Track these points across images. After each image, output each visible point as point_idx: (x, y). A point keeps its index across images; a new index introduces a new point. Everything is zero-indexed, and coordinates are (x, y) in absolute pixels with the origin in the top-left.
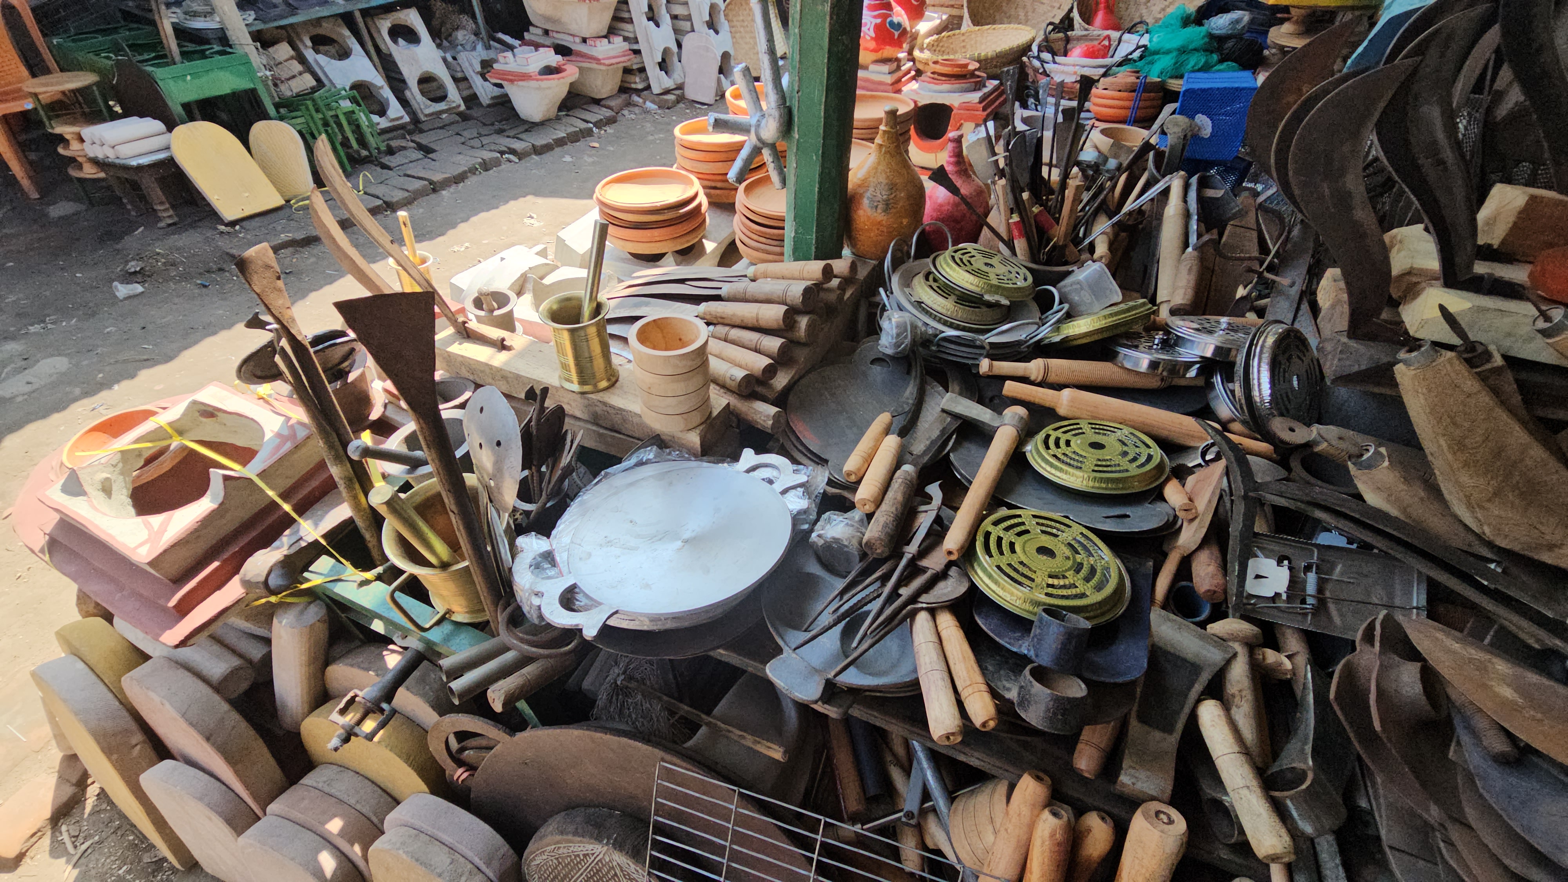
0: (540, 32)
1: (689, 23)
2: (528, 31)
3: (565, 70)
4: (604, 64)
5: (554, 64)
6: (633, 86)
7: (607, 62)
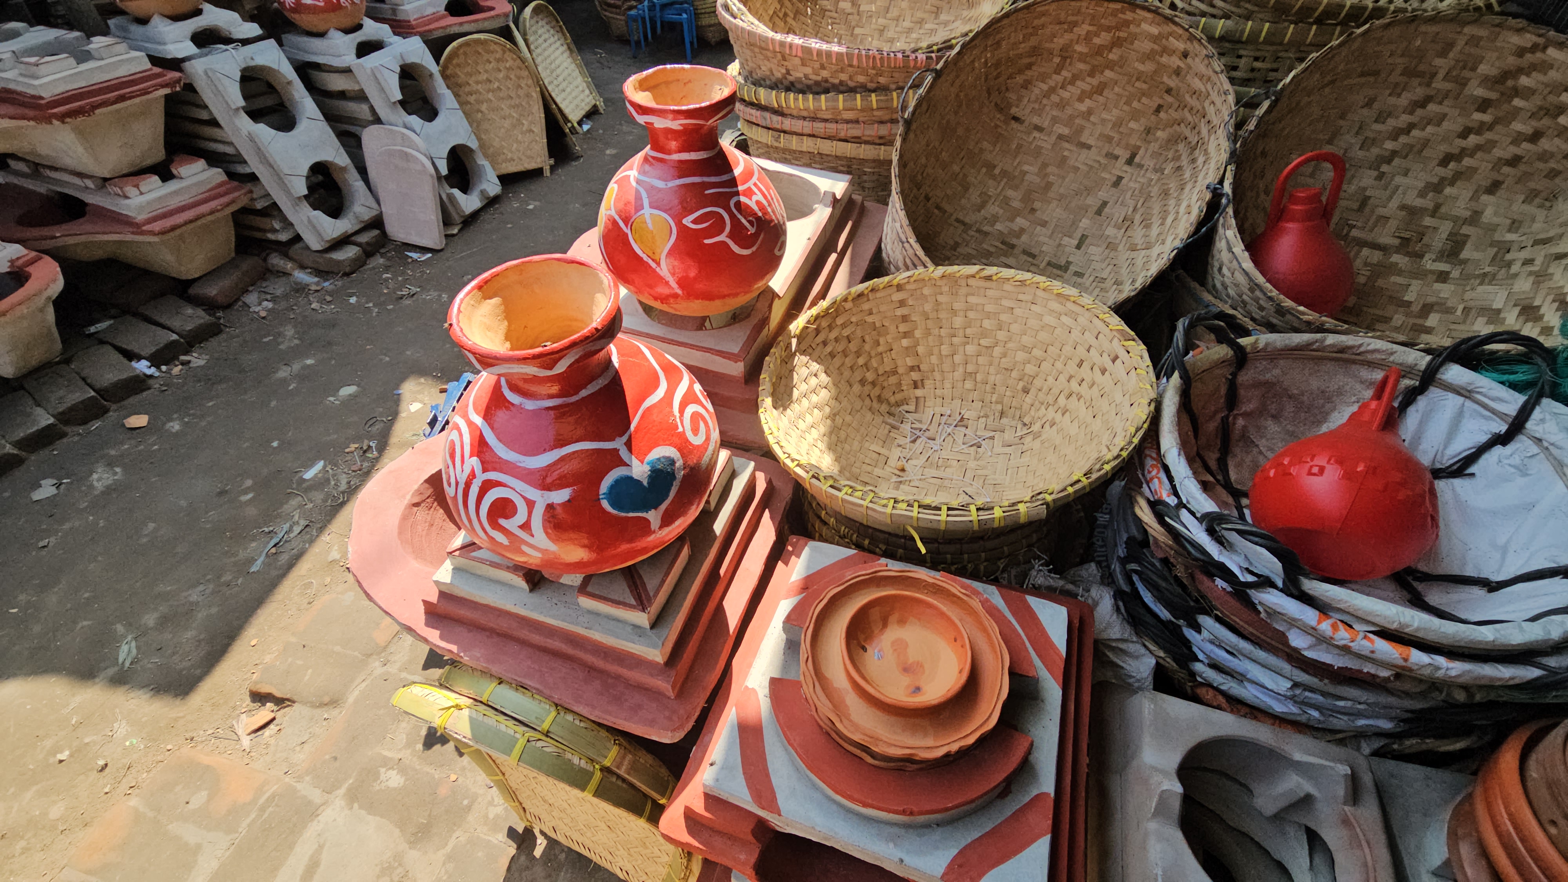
1: (365, 107)
3: (33, 273)
4: (152, 233)
6: (271, 236)
7: (157, 226)
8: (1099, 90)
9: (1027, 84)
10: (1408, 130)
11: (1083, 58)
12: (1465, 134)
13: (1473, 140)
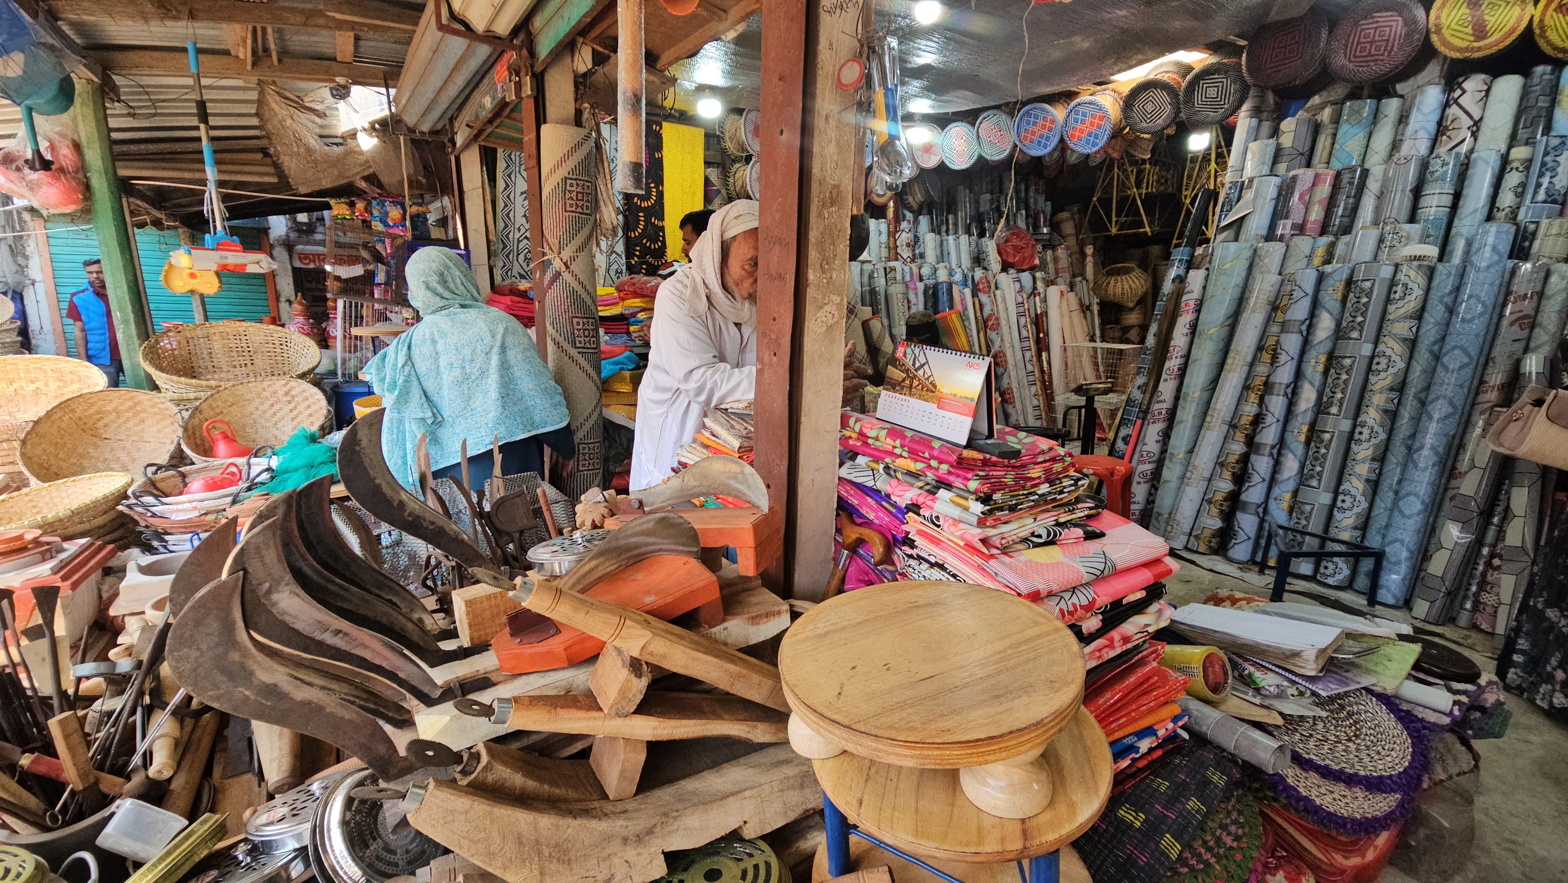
8: (143, 421)
9: (106, 425)
10: (275, 414)
11: (127, 411)
12: (291, 411)
13: (295, 413)
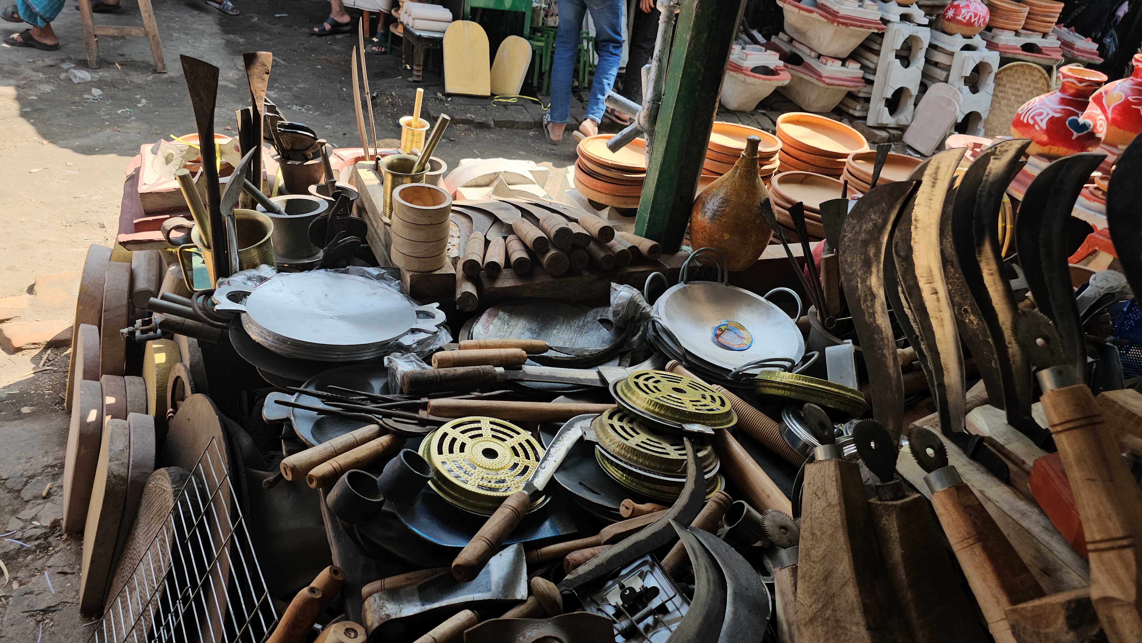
0: (785, 38)
2: (777, 34)
3: (779, 74)
4: (824, 82)
5: (772, 67)
6: (851, 111)
